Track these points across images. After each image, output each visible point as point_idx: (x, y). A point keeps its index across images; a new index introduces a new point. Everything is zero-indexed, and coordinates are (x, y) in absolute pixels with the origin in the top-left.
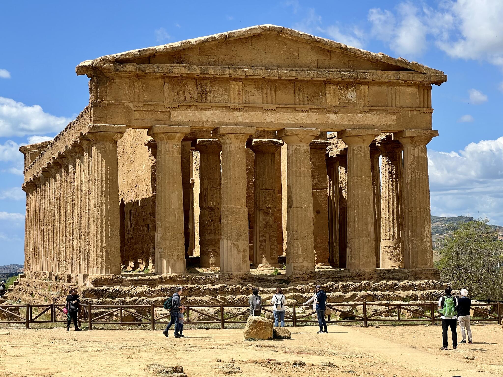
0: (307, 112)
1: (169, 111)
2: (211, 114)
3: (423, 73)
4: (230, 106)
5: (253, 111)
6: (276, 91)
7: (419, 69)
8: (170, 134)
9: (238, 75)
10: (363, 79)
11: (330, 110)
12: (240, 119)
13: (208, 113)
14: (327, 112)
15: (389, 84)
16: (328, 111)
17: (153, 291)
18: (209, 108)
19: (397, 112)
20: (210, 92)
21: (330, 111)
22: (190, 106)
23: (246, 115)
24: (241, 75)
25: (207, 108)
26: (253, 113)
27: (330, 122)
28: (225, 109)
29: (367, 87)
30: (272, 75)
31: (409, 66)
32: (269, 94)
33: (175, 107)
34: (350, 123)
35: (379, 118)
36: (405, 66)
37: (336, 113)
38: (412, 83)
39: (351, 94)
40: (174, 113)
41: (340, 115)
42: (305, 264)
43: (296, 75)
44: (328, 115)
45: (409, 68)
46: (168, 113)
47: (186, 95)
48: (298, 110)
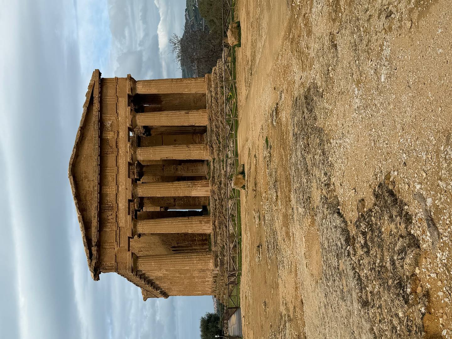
0: (118, 149)
1: (120, 227)
2: (121, 203)
3: (95, 83)
4: (116, 193)
5: (118, 180)
6: (107, 167)
7: (92, 86)
8: (132, 227)
9: (98, 189)
10: (98, 117)
11: (117, 136)
12: (124, 187)
13: (120, 205)
14: (118, 138)
17: (221, 234)
18: (117, 204)
20: (108, 204)
22: (116, 216)
23: (121, 184)
24: (98, 188)
25: (117, 206)
26: (120, 180)
27: (124, 136)
28: (117, 196)
29: (103, 115)
30: (97, 169)
31: (90, 91)
32: (109, 171)
33: (117, 224)
34: (124, 124)
35: (121, 108)
37: (118, 132)
38: (100, 89)
40: (121, 225)
41: (120, 130)
43: (97, 156)
44: (120, 137)
45: (91, 91)
46: (120, 228)
47: (110, 218)
48: (118, 155)
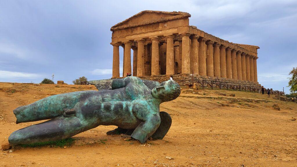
0: (154, 32)
4: (137, 34)
9: (137, 25)
10: (166, 20)
12: (139, 37)
15: (173, 20)
18: (133, 35)
19: (177, 28)
20: (133, 30)
22: (129, 35)
23: (140, 35)
26: (142, 35)
27: (160, 34)
29: (169, 22)
30: (144, 24)
32: (146, 29)
34: (165, 33)
35: (172, 30)
36: (176, 14)
37: (161, 31)
39: (166, 25)
40: (126, 37)
42: (153, 73)
44: (159, 32)
47: (129, 32)
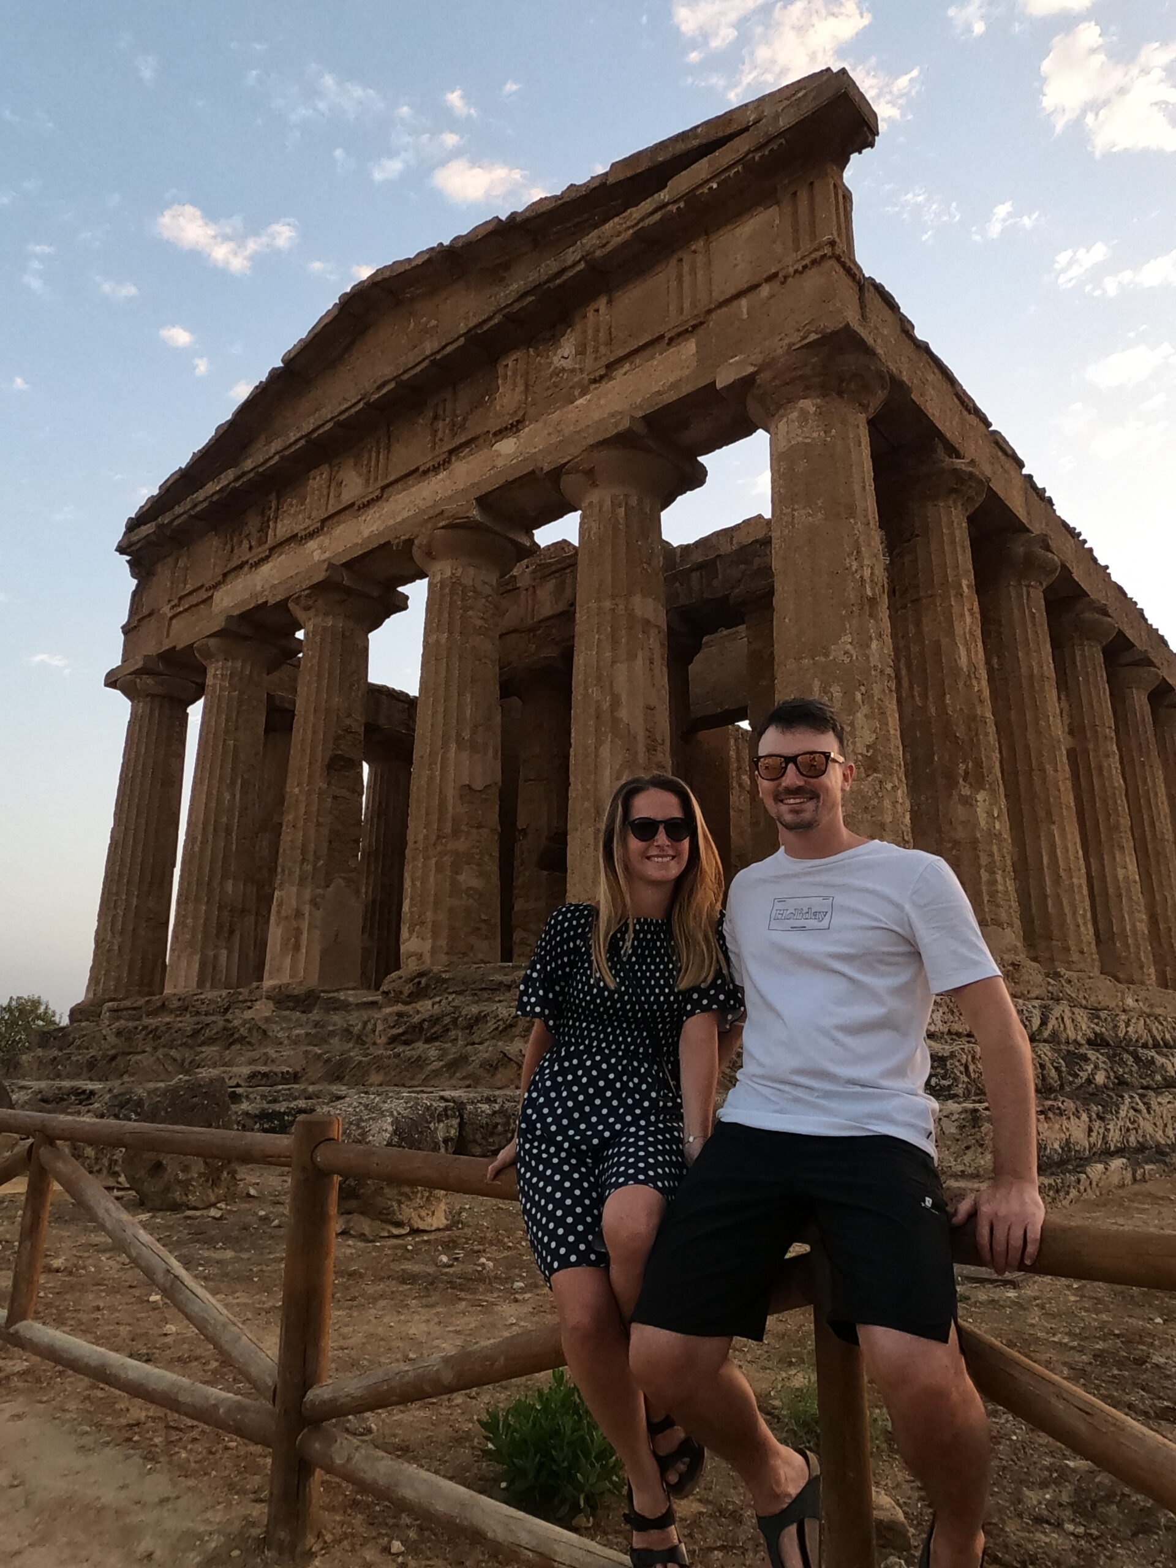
0: (446, 464)
1: (212, 595)
2: (271, 569)
4: (298, 535)
5: (339, 523)
6: (389, 447)
11: (499, 428)
13: (265, 569)
14: (494, 440)
16: (495, 434)
19: (695, 327)
20: (276, 518)
21: (500, 431)
22: (242, 566)
23: (327, 541)
25: (264, 559)
26: (338, 531)
27: (500, 463)
28: (293, 544)
32: (374, 462)
33: (218, 580)
34: (554, 439)
35: (639, 379)
37: (513, 428)
38: (715, 186)
39: (564, 352)
40: (217, 595)
41: (527, 429)
44: (497, 446)
48: (425, 473)
